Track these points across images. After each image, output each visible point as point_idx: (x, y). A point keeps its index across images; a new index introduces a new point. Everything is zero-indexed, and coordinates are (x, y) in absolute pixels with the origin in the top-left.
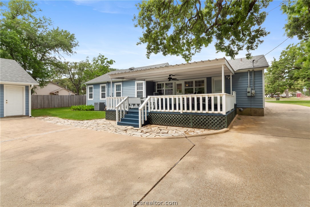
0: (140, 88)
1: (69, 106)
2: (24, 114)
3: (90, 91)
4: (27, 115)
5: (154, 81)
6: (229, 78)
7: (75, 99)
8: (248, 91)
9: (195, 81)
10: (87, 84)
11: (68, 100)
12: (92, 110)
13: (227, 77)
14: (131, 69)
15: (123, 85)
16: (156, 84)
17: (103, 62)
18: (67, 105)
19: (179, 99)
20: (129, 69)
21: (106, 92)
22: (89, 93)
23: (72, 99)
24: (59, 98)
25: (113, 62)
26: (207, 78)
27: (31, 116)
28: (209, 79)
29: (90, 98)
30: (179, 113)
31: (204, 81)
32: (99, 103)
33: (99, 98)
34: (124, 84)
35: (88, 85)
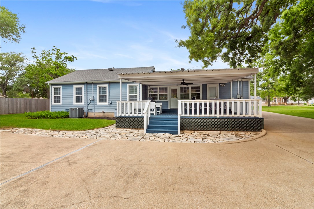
0: (133, 91)
3: (55, 93)
5: (146, 85)
6: (222, 86)
7: (18, 103)
8: (238, 98)
9: (191, 87)
10: (50, 84)
12: (68, 117)
13: (221, 85)
14: (111, 70)
15: (109, 87)
16: (148, 88)
17: (58, 58)
19: (216, 104)
20: (109, 69)
21: (83, 95)
22: (53, 96)
23: (14, 103)
25: (75, 59)
26: (203, 85)
28: (205, 86)
29: (55, 102)
30: (215, 118)
31: (200, 87)
32: (78, 108)
33: (72, 102)
34: (111, 86)
35: (52, 85)
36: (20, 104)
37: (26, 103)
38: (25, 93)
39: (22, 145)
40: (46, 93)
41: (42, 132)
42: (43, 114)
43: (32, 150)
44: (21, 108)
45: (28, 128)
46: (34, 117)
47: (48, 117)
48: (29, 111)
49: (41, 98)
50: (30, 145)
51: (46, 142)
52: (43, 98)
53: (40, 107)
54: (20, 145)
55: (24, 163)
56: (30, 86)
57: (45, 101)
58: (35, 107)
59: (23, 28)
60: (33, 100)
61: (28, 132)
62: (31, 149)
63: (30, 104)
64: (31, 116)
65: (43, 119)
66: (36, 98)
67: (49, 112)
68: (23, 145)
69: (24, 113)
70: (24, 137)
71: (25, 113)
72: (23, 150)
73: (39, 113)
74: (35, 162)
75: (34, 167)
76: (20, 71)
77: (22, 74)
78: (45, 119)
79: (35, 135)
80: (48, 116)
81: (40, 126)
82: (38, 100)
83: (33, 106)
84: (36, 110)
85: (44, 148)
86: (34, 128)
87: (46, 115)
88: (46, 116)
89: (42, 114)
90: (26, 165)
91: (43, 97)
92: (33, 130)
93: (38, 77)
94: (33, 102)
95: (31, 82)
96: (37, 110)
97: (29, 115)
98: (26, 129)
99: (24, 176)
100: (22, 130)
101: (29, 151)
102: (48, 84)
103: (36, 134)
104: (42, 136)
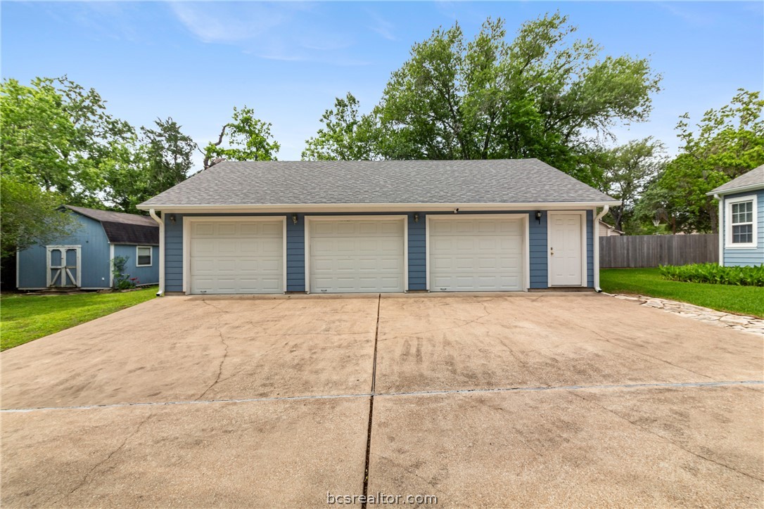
1: (628, 266)
2: (585, 284)
3: (735, 216)
4: (591, 287)
7: (646, 245)
10: (720, 195)
11: (628, 250)
18: (625, 263)
22: (729, 225)
23: (638, 247)
24: (605, 244)
27: (600, 291)
29: (735, 241)
35: (727, 196)
36: (648, 249)
37: (661, 246)
38: (656, 224)
39: (662, 331)
40: (709, 218)
41: (704, 313)
42: (702, 271)
43: (683, 345)
44: (651, 255)
45: (670, 299)
46: (680, 276)
47: (716, 281)
48: (666, 263)
49: (694, 233)
50: (679, 335)
51: (717, 337)
52: (698, 234)
53: (692, 255)
54: (659, 330)
55: (671, 366)
56: (669, 207)
57: (706, 240)
58: (682, 256)
59: (656, 82)
60: (676, 239)
61: (671, 309)
62: (681, 343)
63: (670, 248)
64: (673, 275)
65: (701, 284)
66: (682, 233)
67: (717, 266)
68: (665, 331)
69: (656, 267)
70: (664, 316)
71: (660, 266)
72: (665, 340)
73: (691, 268)
74: (693, 369)
75: (693, 380)
76: (645, 177)
77: (651, 181)
78: (707, 285)
79: (686, 316)
80: (714, 277)
81: (696, 299)
82: (688, 238)
83: (675, 252)
84: (682, 261)
85: (712, 350)
86: (684, 301)
87: (711, 273)
88: (709, 277)
89: (700, 271)
90: (676, 371)
91: (699, 230)
92: (680, 305)
93: (688, 183)
94: (675, 243)
95: (671, 196)
96: (686, 263)
97: (669, 273)
98: (665, 301)
99: (674, 388)
100: (657, 301)
101: (679, 346)
102: (716, 196)
103: (690, 315)
104: (704, 321)
